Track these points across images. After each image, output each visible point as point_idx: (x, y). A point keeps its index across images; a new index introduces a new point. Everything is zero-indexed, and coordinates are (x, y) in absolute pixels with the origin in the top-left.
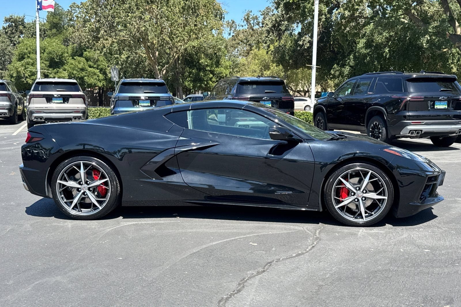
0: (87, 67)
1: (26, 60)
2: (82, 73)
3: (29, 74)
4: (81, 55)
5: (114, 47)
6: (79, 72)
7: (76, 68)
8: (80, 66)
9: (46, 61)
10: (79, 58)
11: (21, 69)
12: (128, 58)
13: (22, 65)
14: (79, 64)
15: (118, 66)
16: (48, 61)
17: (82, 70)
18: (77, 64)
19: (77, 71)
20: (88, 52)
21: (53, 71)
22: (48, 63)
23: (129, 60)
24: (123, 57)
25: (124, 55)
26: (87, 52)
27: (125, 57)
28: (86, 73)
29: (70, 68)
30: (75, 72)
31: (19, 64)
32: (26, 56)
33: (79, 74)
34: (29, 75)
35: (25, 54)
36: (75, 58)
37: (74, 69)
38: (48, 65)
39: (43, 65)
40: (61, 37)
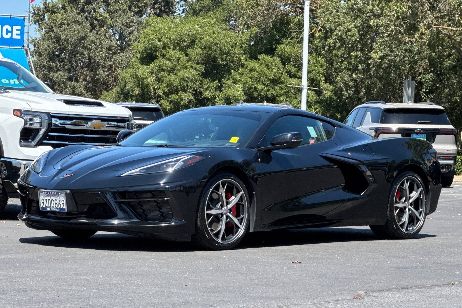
0: (285, 76)
1: (157, 62)
2: (273, 88)
3: (166, 90)
4: (271, 52)
5: (352, 36)
6: (267, 86)
7: (263, 79)
8: (271, 75)
9: (198, 63)
10: (268, 58)
11: (151, 80)
12: (382, 58)
13: (152, 72)
14: (268, 69)
15: (357, 74)
16: (202, 64)
17: (275, 82)
18: (264, 69)
19: (264, 84)
20: (287, 45)
21: (211, 84)
22: (201, 68)
23: (385, 63)
24: (374, 57)
25: (377, 52)
26: (284, 45)
27: (378, 56)
28: (281, 88)
29: (251, 78)
30: (260, 87)
31: (144, 70)
32: (158, 54)
33: (268, 90)
34: (164, 93)
35: (156, 49)
36: (260, 57)
37: (258, 81)
38: (202, 73)
39: (193, 71)
40: (220, 14)
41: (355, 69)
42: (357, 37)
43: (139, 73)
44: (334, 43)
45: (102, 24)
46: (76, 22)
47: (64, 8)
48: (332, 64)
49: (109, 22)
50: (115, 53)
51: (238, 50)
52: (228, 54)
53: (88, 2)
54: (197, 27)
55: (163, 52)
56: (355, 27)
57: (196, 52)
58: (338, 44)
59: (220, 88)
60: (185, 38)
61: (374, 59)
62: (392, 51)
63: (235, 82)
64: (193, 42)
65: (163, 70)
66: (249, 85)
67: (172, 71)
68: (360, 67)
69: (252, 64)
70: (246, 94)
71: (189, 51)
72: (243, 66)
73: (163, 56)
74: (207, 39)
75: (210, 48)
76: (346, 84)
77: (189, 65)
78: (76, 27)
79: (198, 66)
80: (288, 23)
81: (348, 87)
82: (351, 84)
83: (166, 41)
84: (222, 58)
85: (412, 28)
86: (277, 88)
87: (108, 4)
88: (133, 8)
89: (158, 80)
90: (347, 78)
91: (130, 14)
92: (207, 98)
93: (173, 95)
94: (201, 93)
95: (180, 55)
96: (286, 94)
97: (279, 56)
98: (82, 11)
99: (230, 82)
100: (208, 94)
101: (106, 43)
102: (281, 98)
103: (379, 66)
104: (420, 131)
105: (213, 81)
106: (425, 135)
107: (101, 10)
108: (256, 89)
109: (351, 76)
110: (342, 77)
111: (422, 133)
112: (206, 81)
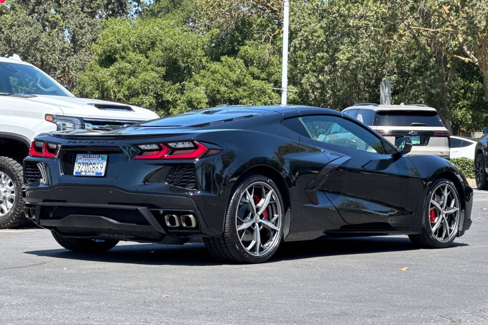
0: (249, 77)
1: (117, 65)
2: (237, 91)
3: (127, 93)
4: (233, 53)
5: (319, 37)
6: (230, 88)
7: (225, 81)
8: (234, 77)
9: (159, 66)
10: (231, 60)
11: (111, 83)
12: (348, 59)
13: (112, 75)
14: (231, 71)
15: (323, 76)
16: (163, 66)
17: (238, 84)
18: (227, 71)
19: (227, 87)
20: (249, 46)
21: (172, 87)
22: (163, 70)
23: (353, 64)
24: (341, 58)
25: (344, 53)
26: (247, 47)
27: (345, 57)
28: (244, 90)
29: (213, 80)
30: (223, 89)
31: (103, 73)
32: (117, 56)
33: (232, 93)
34: (124, 96)
35: (116, 51)
36: (223, 58)
37: (221, 82)
38: (163, 75)
39: (154, 74)
40: (179, 15)
41: (321, 71)
42: (323, 38)
43: (99, 75)
44: (300, 44)
45: (54, 25)
46: (28, 23)
47: (13, 8)
48: (296, 66)
49: (61, 23)
50: (68, 56)
51: (200, 52)
52: (189, 56)
53: (38, 3)
54: (157, 28)
55: (123, 54)
56: (321, 27)
57: (157, 54)
58: (304, 45)
59: (181, 91)
60: (145, 40)
61: (341, 60)
62: (359, 52)
63: (197, 84)
64: (153, 44)
65: (123, 73)
66: (212, 87)
67: (133, 73)
68: (326, 68)
69: (215, 66)
70: (208, 96)
71: (150, 53)
72: (204, 68)
73: (123, 58)
74: (168, 41)
75: (171, 49)
76: (312, 86)
77: (149, 67)
78: (28, 29)
79: (158, 69)
80: (250, 25)
81: (314, 89)
82: (318, 85)
83: (126, 43)
84: (183, 60)
85: (392, 29)
86: (240, 90)
87: (60, 5)
88: (86, 9)
89: (118, 83)
90: (313, 80)
91: (83, 15)
92: (168, 101)
93: (134, 98)
94: (161, 96)
95: (141, 57)
96: (250, 96)
97: (242, 58)
98: (33, 11)
99: (192, 85)
100: (168, 97)
101: (59, 45)
102: (245, 101)
103: (346, 67)
104: (413, 133)
105: (174, 83)
106: (418, 138)
107: (53, 11)
108: (218, 91)
109: (317, 77)
110: (308, 78)
111: (415, 136)
112: (167, 83)
